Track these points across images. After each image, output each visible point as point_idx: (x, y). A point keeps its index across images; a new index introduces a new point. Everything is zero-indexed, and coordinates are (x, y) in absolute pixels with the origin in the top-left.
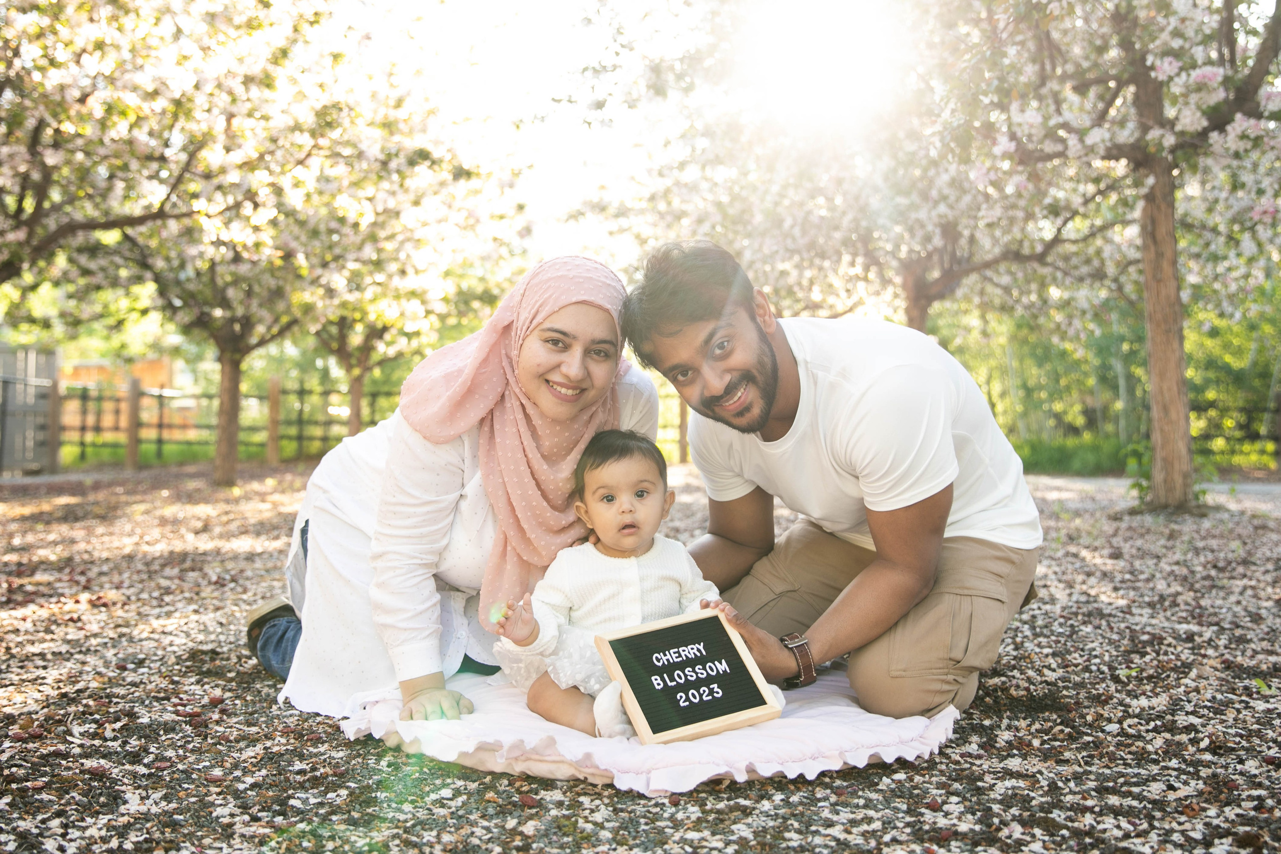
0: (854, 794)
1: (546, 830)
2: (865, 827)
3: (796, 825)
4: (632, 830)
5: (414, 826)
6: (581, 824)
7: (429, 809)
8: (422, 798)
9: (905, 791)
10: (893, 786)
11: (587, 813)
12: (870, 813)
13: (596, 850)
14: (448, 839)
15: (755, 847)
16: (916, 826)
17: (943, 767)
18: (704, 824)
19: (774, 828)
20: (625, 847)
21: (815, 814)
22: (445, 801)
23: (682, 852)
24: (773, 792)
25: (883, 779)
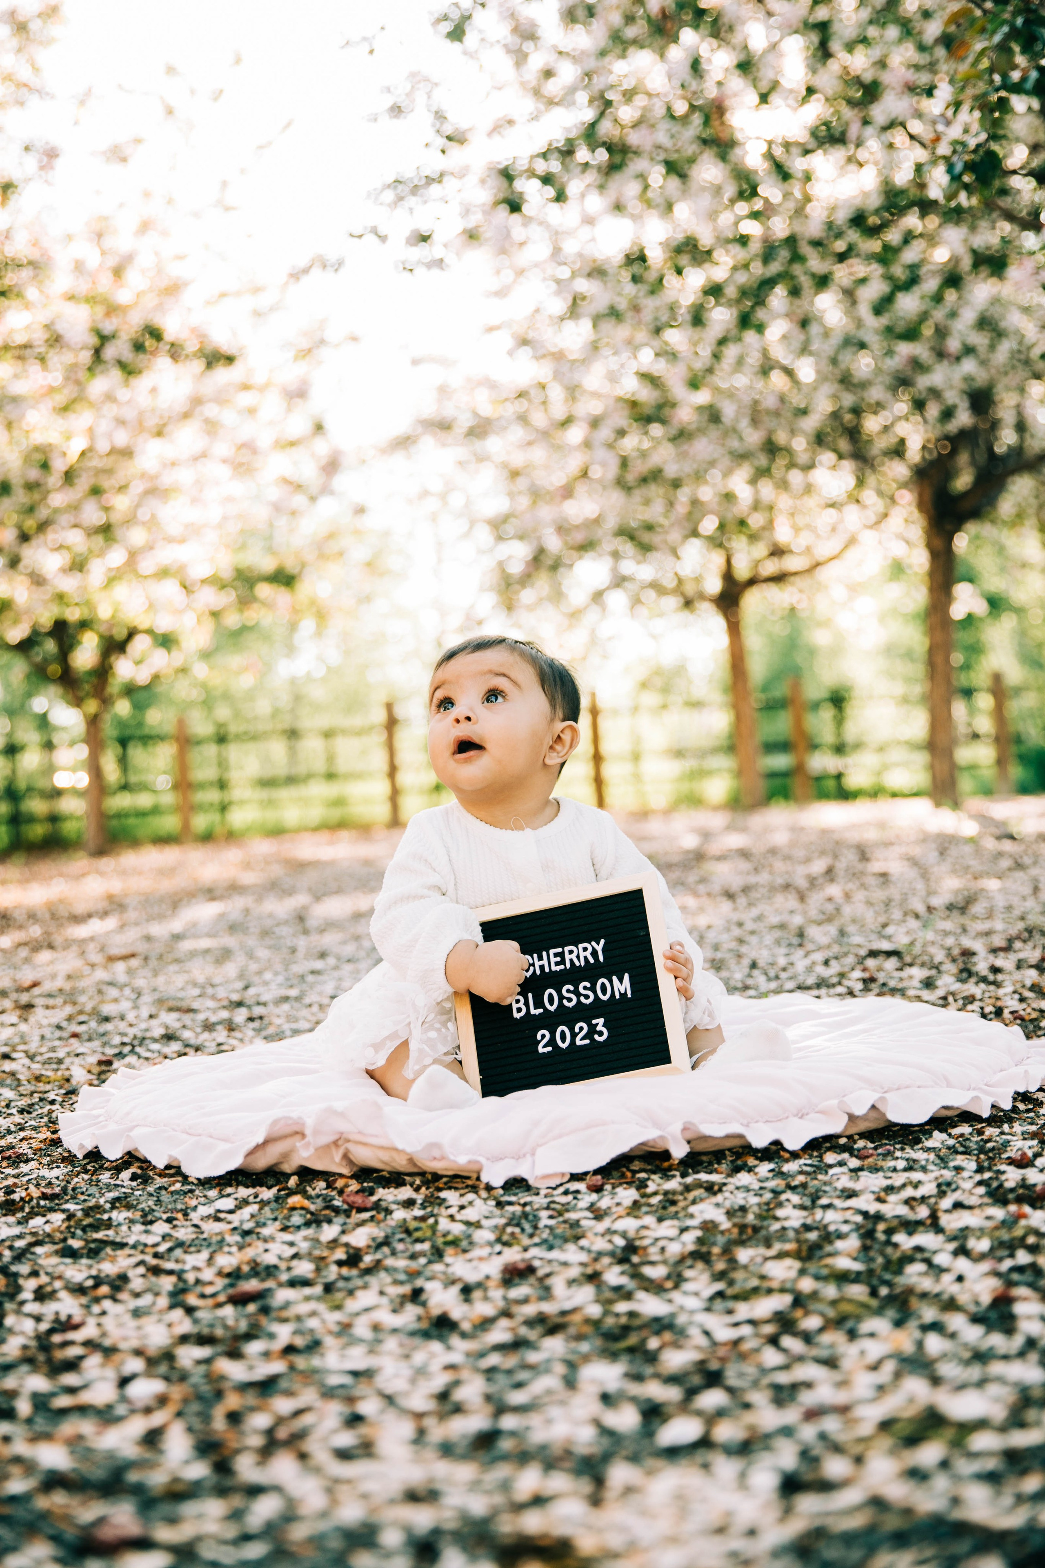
0: (889, 1155)
1: (387, 1237)
2: (909, 1192)
3: (796, 1199)
4: (527, 1226)
5: (170, 1250)
6: (444, 1224)
7: (196, 1226)
8: (186, 1215)
9: (973, 1146)
10: (951, 1142)
11: (453, 1211)
12: (916, 1176)
13: (469, 1256)
14: (227, 1261)
15: (728, 1230)
16: (995, 1184)
17: (1032, 1114)
18: (645, 1209)
19: (759, 1205)
20: (516, 1248)
21: (825, 1183)
22: (222, 1215)
23: (608, 1247)
24: (756, 1162)
25: (936, 1133)
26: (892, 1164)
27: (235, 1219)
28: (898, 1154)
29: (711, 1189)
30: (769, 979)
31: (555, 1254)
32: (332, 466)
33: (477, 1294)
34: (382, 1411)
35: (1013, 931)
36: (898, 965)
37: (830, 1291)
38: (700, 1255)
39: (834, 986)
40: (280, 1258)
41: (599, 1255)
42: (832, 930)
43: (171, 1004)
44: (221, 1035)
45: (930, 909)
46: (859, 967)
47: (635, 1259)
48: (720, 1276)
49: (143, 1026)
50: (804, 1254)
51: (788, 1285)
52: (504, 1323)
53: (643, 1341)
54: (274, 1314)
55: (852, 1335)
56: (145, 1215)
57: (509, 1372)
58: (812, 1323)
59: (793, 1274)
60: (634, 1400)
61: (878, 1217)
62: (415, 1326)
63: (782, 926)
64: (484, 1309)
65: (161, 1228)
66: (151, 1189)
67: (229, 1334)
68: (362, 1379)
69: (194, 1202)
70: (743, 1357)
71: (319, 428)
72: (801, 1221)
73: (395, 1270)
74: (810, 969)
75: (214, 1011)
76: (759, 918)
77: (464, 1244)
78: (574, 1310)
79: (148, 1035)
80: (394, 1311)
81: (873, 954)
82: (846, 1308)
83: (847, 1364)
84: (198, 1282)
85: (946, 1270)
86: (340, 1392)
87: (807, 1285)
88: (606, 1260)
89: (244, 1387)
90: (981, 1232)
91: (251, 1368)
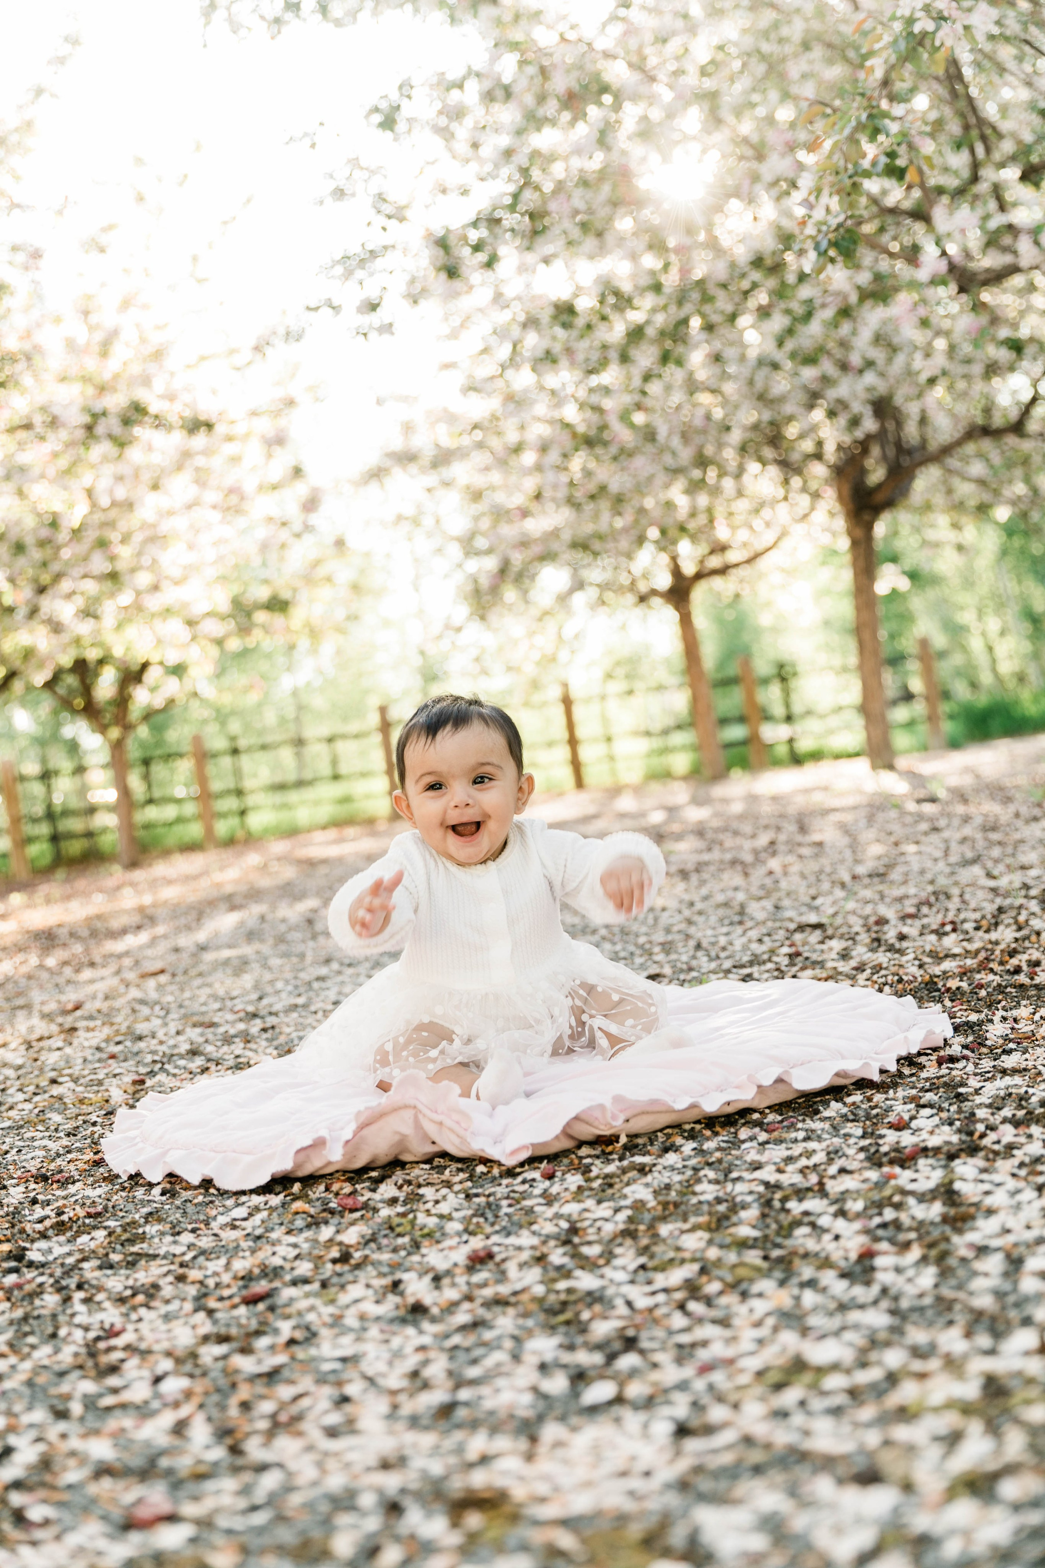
0: (792, 1127)
1: (374, 1234)
2: (804, 1162)
3: (711, 1174)
4: (490, 1215)
5: (195, 1258)
6: (421, 1218)
7: (215, 1235)
8: (207, 1224)
9: (861, 1113)
10: (845, 1110)
11: (429, 1205)
12: (812, 1145)
13: (440, 1246)
14: (240, 1265)
15: (654, 1208)
16: (873, 1150)
17: (914, 1079)
18: (587, 1193)
19: (680, 1182)
20: (480, 1236)
21: (737, 1158)
22: (237, 1223)
23: (556, 1230)
24: (683, 1141)
25: (833, 1104)
26: (793, 1135)
27: (248, 1225)
28: (800, 1125)
29: (643, 1170)
30: (711, 960)
31: (512, 1240)
32: (311, 504)
33: (446, 1281)
34: (365, 1391)
35: (923, 895)
36: (820, 938)
37: (732, 1257)
38: (629, 1233)
39: (764, 962)
40: (285, 1259)
41: (548, 1237)
42: (768, 904)
43: (195, 1019)
44: (238, 1047)
45: (854, 877)
46: (787, 943)
47: (576, 1240)
48: (644, 1251)
49: (171, 1042)
50: (713, 1226)
51: (698, 1255)
52: (466, 1306)
53: (577, 1314)
54: (279, 1311)
55: (745, 1295)
56: (174, 1227)
57: (468, 1350)
58: (712, 1287)
59: (702, 1244)
60: (565, 1366)
61: (777, 1186)
62: (394, 1314)
63: (726, 905)
64: (451, 1294)
65: (187, 1238)
66: (178, 1202)
67: (242, 1331)
68: (349, 1365)
69: (214, 1212)
70: (656, 1321)
71: (297, 472)
72: (715, 1195)
73: (380, 1263)
74: (745, 948)
75: (233, 1023)
76: (706, 898)
77: (438, 1235)
78: (524, 1290)
79: (176, 1051)
80: (377, 1302)
81: (801, 928)
82: (742, 1272)
83: (736, 1322)
84: (217, 1285)
85: (826, 1231)
86: (331, 1378)
87: (713, 1253)
88: (552, 1243)
89: (254, 1378)
90: (857, 1194)
91: (259, 1362)
